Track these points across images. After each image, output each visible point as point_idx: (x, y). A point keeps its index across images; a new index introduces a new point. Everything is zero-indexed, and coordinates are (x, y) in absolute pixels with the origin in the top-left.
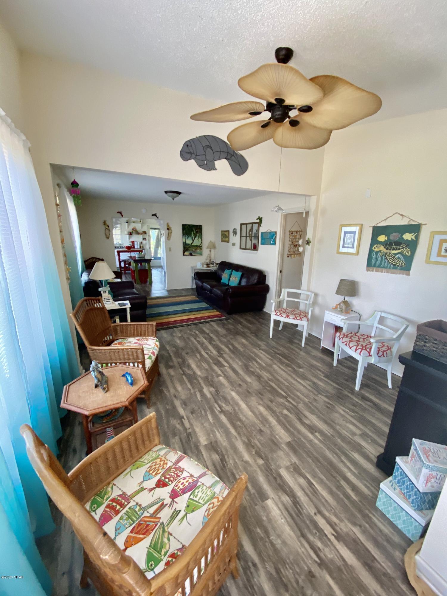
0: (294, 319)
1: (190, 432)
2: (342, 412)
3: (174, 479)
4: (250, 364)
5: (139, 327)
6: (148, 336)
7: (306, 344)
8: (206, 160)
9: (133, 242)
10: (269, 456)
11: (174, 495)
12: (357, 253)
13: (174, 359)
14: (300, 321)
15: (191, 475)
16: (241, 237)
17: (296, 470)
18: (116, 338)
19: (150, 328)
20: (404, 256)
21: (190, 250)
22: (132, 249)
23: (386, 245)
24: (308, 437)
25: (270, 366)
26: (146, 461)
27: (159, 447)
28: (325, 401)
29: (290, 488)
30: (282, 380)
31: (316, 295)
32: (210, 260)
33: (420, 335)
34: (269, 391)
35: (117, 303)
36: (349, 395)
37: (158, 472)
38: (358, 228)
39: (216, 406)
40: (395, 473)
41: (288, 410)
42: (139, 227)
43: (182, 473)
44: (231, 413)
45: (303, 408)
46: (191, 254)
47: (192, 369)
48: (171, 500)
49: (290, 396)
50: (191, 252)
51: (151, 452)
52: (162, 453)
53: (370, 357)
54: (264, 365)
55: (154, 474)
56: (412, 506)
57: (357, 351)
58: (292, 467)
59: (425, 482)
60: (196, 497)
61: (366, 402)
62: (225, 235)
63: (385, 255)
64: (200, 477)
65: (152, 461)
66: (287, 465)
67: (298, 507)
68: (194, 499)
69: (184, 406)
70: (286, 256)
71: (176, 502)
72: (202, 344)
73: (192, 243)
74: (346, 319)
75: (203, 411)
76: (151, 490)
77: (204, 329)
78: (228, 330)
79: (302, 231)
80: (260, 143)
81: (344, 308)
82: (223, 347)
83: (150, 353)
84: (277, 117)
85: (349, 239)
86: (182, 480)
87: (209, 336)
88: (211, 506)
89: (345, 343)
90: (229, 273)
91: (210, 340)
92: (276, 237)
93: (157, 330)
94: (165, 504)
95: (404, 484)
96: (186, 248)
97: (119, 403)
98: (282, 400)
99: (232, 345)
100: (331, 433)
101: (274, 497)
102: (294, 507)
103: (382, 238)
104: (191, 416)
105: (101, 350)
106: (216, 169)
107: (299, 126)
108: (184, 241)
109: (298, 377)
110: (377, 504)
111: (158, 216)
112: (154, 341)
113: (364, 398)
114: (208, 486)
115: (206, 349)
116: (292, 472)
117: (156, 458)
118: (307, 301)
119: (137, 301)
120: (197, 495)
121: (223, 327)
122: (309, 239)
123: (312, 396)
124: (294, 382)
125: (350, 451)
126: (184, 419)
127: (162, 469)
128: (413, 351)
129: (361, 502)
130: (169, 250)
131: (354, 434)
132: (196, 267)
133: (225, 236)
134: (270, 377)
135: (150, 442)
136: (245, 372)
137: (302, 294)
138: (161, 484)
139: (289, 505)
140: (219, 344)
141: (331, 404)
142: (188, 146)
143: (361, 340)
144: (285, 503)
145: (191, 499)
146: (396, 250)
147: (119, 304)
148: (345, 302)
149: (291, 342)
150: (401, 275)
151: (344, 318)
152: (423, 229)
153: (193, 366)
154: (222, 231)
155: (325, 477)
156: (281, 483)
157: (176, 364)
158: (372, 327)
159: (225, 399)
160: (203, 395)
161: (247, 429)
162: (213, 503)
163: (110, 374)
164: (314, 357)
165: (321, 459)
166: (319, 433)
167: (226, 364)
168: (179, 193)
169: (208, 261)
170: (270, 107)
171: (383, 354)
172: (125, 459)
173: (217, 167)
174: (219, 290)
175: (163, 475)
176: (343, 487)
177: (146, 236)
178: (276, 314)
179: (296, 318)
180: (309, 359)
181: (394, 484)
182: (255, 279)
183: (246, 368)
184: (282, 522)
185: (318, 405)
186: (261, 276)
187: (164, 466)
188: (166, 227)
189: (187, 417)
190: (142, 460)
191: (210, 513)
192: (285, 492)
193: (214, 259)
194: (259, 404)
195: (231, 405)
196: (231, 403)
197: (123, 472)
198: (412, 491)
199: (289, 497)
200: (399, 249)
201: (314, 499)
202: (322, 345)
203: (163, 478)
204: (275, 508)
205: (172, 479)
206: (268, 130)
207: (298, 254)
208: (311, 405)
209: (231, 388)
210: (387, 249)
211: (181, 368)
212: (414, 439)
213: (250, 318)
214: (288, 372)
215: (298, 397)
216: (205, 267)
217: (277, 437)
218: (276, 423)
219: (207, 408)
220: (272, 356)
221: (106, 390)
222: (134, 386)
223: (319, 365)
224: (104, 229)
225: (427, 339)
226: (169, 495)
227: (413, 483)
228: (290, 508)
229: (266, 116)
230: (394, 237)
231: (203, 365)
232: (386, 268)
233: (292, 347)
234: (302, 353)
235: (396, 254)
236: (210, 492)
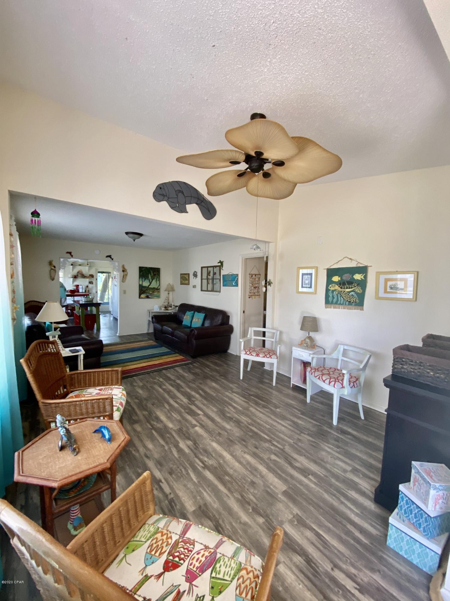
0: (264, 357)
1: (172, 498)
2: (329, 450)
3: (185, 556)
4: (226, 409)
5: (101, 374)
6: (112, 385)
7: (276, 383)
8: (178, 203)
9: (77, 286)
10: (268, 512)
11: (191, 577)
12: (315, 293)
13: (138, 412)
14: (269, 359)
15: (205, 546)
16: (202, 279)
17: (300, 523)
18: (71, 390)
19: (114, 375)
20: (357, 293)
21: (146, 293)
22: (76, 294)
23: (340, 284)
24: (303, 481)
25: (247, 409)
26: (143, 539)
27: (155, 517)
28: (309, 440)
29: (299, 545)
30: (262, 423)
31: (281, 333)
32: (168, 303)
33: (397, 358)
34: (251, 436)
35: (68, 349)
36: (329, 430)
37: (163, 551)
38: (314, 270)
39: (197, 461)
40: (400, 503)
41: (275, 454)
42: (85, 270)
43: (194, 546)
44: (216, 468)
45: (290, 451)
46: (147, 297)
47: (162, 422)
48: (188, 584)
49: (274, 439)
50: (148, 295)
51: (147, 526)
52: (161, 524)
53: (343, 389)
54: (241, 409)
55: (157, 554)
56: (424, 535)
57: (330, 384)
58: (295, 519)
59: (434, 505)
60: (219, 574)
61: (346, 436)
62: (185, 277)
63: (340, 293)
64: (217, 546)
65: (150, 537)
66: (289, 518)
67: (313, 565)
68: (218, 576)
69: (159, 467)
70: (247, 297)
71: (195, 586)
72: (169, 392)
73: (149, 286)
74: (313, 354)
75: (183, 470)
76: (159, 576)
77: (169, 375)
78: (195, 374)
79: (260, 275)
80: (233, 191)
81: (309, 343)
82: (193, 393)
83: (118, 405)
84: (254, 167)
85: (307, 280)
86: (195, 555)
87: (176, 383)
88: (241, 580)
89: (318, 377)
90: (192, 315)
91: (178, 387)
92: (238, 279)
93: (123, 378)
94: (182, 591)
95: (411, 514)
96: (143, 291)
97: (97, 466)
98: (267, 445)
99: (203, 390)
100: (324, 473)
101: (284, 560)
102: (309, 567)
103: (336, 279)
104: (170, 478)
105: (58, 403)
106: (187, 212)
107: (270, 178)
108: (141, 283)
109: (278, 418)
110: (387, 543)
111: (112, 258)
112: (120, 390)
113: (343, 432)
114: (229, 557)
115: (174, 397)
116: (296, 525)
117: (156, 533)
118: (273, 339)
119: (92, 347)
120: (220, 571)
121: (190, 372)
122: (270, 280)
123: (297, 436)
124: (275, 424)
125: (347, 490)
126: (162, 483)
127: (166, 546)
128: (392, 375)
129: (372, 544)
130: (123, 292)
131: (345, 471)
132: (153, 310)
133: (185, 279)
134: (250, 421)
135: (144, 512)
136: (222, 419)
137: (268, 332)
138: (170, 566)
139: (302, 566)
140: (189, 390)
141: (315, 442)
142: (161, 188)
143: (331, 373)
144: (298, 564)
145: (213, 578)
146: (349, 288)
147: (70, 351)
148: (310, 338)
149: (262, 382)
150: (356, 311)
151: (311, 352)
152: (370, 270)
153: (163, 418)
154: (181, 274)
155: (331, 524)
156: (289, 542)
157: (141, 417)
158: (338, 360)
159: (206, 451)
160: (180, 450)
161: (237, 483)
162: (242, 576)
163: (77, 431)
164: (287, 396)
165: (321, 504)
166: (312, 475)
167: (199, 412)
168: (141, 235)
169: (166, 304)
170: (248, 159)
171: (354, 385)
172: (115, 541)
173: (188, 210)
174: (182, 332)
175: (170, 554)
176: (352, 532)
177: (94, 280)
178: (246, 353)
179: (266, 355)
180: (283, 398)
181: (401, 516)
182: (219, 320)
183: (222, 414)
184: (300, 589)
185: (302, 445)
186: (224, 316)
187: (168, 541)
188: (121, 269)
189: (165, 479)
190: (138, 539)
191: (242, 590)
192: (295, 551)
193: (173, 302)
194: (245, 453)
195: (214, 458)
196: (214, 455)
197: (115, 559)
198: (422, 518)
199: (300, 556)
200: (352, 288)
201: (327, 553)
202: (292, 382)
203: (171, 558)
204: (289, 573)
205: (182, 556)
206: (243, 180)
207: (258, 295)
208: (296, 446)
209: (211, 438)
210: (341, 288)
211: (148, 422)
212: (413, 462)
213: (217, 361)
214: (267, 414)
215: (283, 440)
216: (163, 310)
217: (272, 487)
218: (267, 471)
219: (188, 465)
220: (245, 398)
221: (76, 451)
222: (112, 443)
223: (293, 403)
224: (49, 269)
225: (403, 361)
226: (184, 578)
227: (422, 510)
228: (305, 569)
229: (243, 166)
230: (346, 277)
231: (175, 416)
232: (343, 304)
233: (263, 387)
234: (274, 392)
235: (349, 292)
236: (234, 563)
